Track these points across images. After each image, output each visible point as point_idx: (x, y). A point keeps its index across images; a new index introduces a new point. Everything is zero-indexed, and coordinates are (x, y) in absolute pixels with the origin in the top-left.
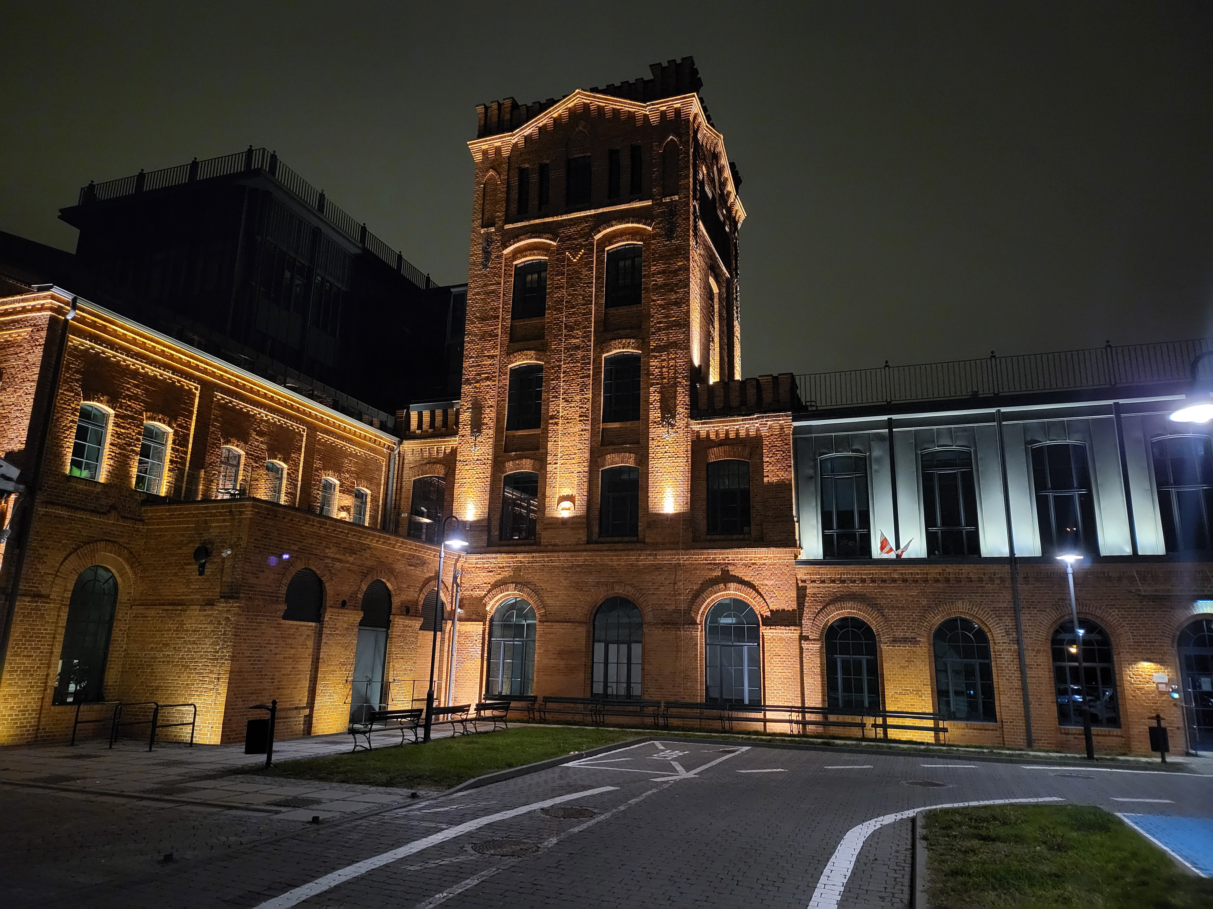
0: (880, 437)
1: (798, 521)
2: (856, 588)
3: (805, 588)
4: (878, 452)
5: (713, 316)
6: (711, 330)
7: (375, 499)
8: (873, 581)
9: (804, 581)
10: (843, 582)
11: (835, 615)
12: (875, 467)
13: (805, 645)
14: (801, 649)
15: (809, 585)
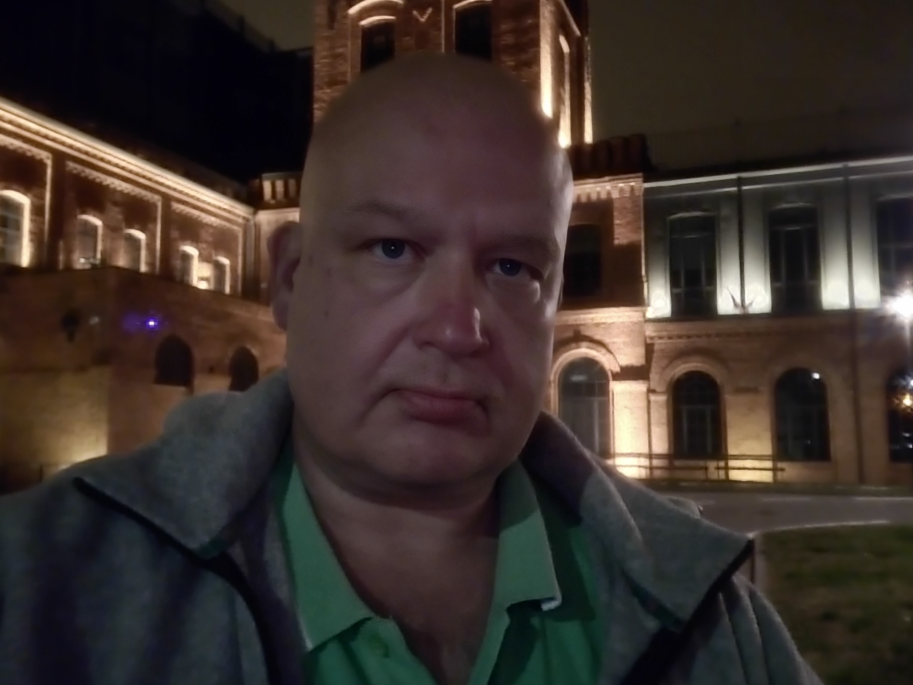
0: (729, 195)
1: (647, 281)
2: (702, 343)
3: (652, 345)
4: (726, 211)
5: (564, 77)
6: (562, 91)
7: (234, 269)
8: (718, 335)
9: (652, 338)
10: (689, 337)
11: (682, 368)
12: (723, 225)
13: (653, 398)
14: (649, 402)
15: (657, 342)
